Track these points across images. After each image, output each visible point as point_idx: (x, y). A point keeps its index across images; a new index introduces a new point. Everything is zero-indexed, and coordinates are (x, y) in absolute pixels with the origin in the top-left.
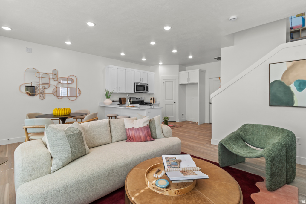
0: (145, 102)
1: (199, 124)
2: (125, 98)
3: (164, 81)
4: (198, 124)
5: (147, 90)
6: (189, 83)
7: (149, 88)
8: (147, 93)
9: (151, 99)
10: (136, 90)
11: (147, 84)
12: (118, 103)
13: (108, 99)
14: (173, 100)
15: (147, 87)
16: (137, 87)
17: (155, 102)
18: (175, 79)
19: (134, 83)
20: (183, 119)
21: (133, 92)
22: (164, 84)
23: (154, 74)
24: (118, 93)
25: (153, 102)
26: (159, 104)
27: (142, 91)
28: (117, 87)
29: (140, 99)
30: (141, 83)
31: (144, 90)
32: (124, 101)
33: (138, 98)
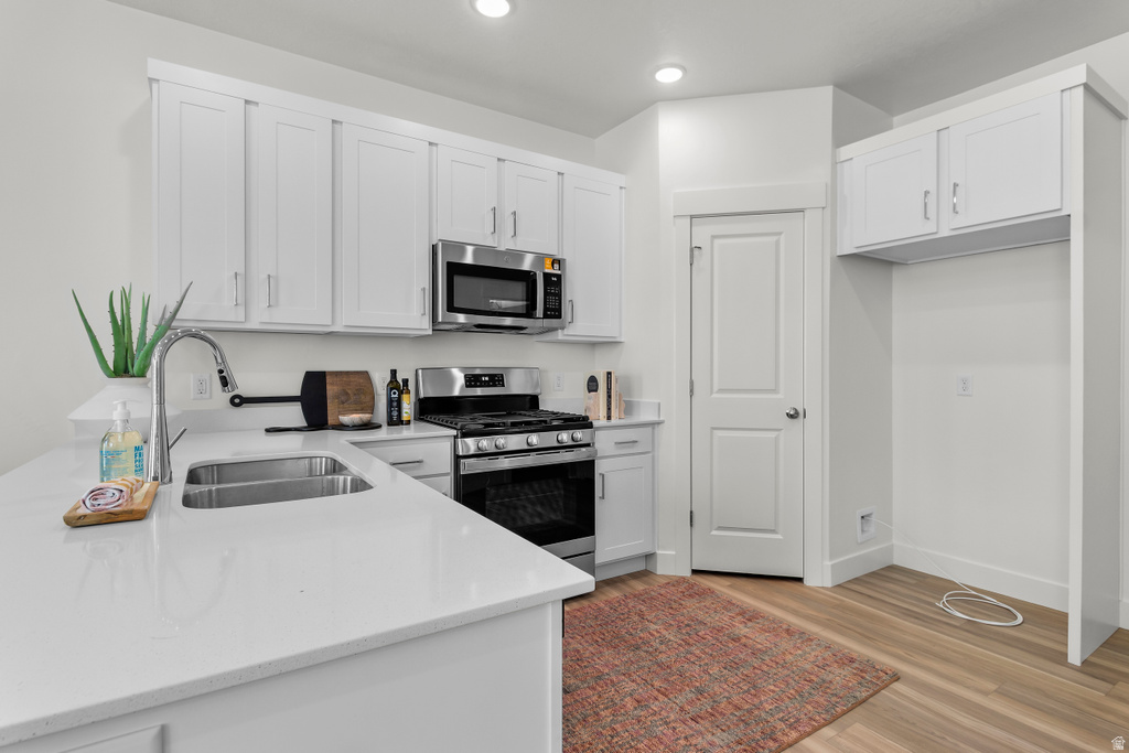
0: (548, 404)
1: (1075, 656)
2: (365, 375)
3: (703, 233)
4: (1061, 658)
5: (554, 311)
6: (945, 233)
7: (572, 291)
8: (560, 335)
9: (592, 384)
10: (451, 308)
11: (557, 262)
12: (294, 415)
13: (122, 388)
14: (775, 391)
15: (554, 283)
16: (457, 280)
17: (629, 408)
18: (802, 211)
19: (434, 248)
20: (867, 556)
21: (425, 326)
22: (702, 261)
23: (621, 188)
24: (253, 325)
25: (609, 409)
26: (659, 423)
27: (508, 321)
28: (241, 271)
29: (503, 386)
30: (502, 249)
31: (529, 312)
32: (353, 398)
33: (487, 379)
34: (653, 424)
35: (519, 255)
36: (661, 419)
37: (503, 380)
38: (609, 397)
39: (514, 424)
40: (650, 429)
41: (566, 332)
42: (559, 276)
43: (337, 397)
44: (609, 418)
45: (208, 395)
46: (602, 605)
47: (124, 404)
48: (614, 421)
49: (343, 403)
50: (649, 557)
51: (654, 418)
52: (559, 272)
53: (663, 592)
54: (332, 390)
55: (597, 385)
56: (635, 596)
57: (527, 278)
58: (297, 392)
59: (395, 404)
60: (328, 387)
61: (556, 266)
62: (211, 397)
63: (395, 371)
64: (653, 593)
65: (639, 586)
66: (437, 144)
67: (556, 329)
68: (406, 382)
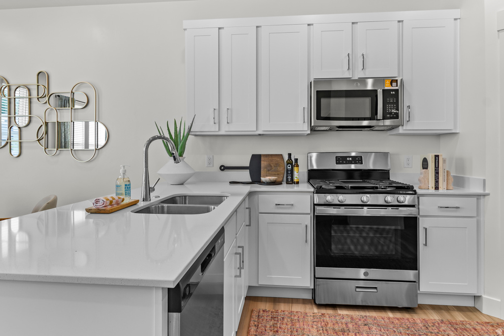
2: (280, 156)
5: (392, 114)
9: (425, 164)
10: (319, 117)
12: (246, 176)
15: (393, 97)
16: (324, 100)
19: (311, 84)
21: (306, 129)
23: (455, 19)
24: (222, 132)
25: (437, 182)
26: (484, 195)
27: (365, 123)
28: (217, 107)
29: (362, 163)
30: (356, 78)
31: (373, 116)
32: (274, 168)
33: (351, 159)
34: (478, 196)
35: (363, 80)
36: (487, 192)
37: (361, 160)
38: (437, 173)
39: (352, 188)
40: (475, 199)
41: (405, 127)
42: (397, 90)
43: (266, 167)
44: (437, 188)
45: (212, 165)
46: (418, 321)
47: (124, 167)
48: (441, 191)
49: (269, 171)
50: (476, 298)
51: (480, 191)
52: (397, 88)
53: (478, 327)
54: (263, 164)
55: (427, 165)
56: (450, 324)
57: (372, 94)
58: (248, 165)
59: (289, 172)
60: (262, 162)
61: (394, 84)
62: (213, 166)
63: (291, 154)
64: (468, 326)
65: (459, 317)
66: (312, 24)
67: (397, 127)
68: (296, 160)
